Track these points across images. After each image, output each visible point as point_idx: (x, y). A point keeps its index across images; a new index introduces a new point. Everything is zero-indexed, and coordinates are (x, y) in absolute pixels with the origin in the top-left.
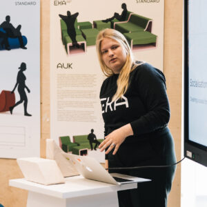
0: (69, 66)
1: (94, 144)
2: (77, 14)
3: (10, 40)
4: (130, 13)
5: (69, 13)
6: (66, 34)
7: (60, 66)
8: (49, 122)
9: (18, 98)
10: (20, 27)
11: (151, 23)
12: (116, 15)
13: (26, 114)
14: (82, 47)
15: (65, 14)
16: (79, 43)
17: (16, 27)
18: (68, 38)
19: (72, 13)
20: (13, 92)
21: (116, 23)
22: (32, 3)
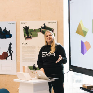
0: (26, 44)
1: (35, 69)
2: (29, 27)
3: (6, 35)
4: (46, 26)
5: (26, 26)
6: (25, 33)
7: (23, 44)
8: (20, 62)
9: (9, 54)
10: (9, 31)
11: (53, 30)
12: (42, 27)
13: (12, 60)
14: (31, 38)
15: (25, 27)
16: (30, 36)
17: (8, 31)
18: (26, 35)
19: (27, 27)
20: (7, 52)
21: (42, 30)
22: (14, 23)
